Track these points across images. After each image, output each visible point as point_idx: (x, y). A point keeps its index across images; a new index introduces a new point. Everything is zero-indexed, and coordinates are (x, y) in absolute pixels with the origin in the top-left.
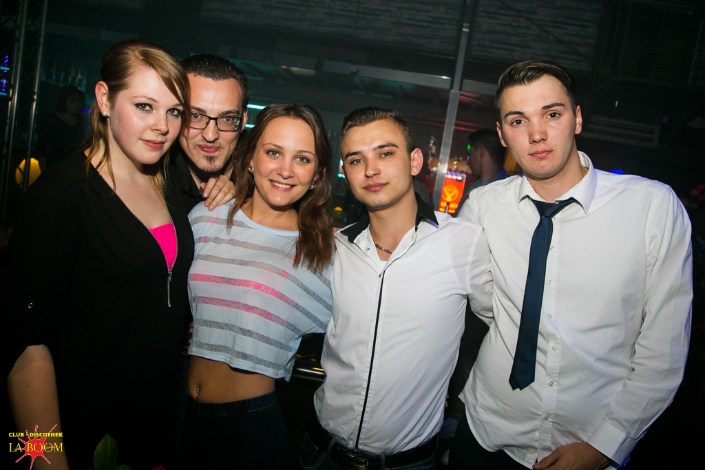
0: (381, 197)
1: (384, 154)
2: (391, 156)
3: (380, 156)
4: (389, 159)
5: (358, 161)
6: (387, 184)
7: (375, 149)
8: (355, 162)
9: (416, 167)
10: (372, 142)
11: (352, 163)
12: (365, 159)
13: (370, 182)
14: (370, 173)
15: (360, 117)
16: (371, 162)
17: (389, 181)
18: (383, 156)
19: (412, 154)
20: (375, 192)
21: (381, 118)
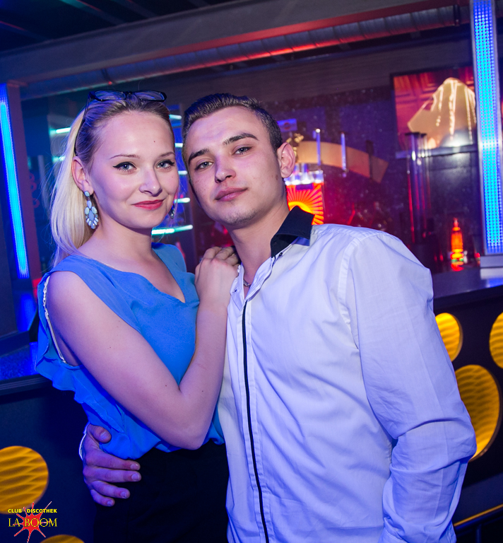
0: (240, 208)
1: (240, 150)
2: (248, 152)
3: (234, 154)
4: (246, 155)
5: (206, 164)
6: (246, 189)
7: (225, 143)
8: (202, 167)
9: (287, 168)
10: (220, 134)
11: (198, 168)
12: (215, 161)
13: (223, 188)
14: (221, 174)
15: (204, 106)
16: (222, 161)
17: (248, 186)
18: (238, 152)
19: (279, 151)
20: (231, 201)
21: (232, 105)
